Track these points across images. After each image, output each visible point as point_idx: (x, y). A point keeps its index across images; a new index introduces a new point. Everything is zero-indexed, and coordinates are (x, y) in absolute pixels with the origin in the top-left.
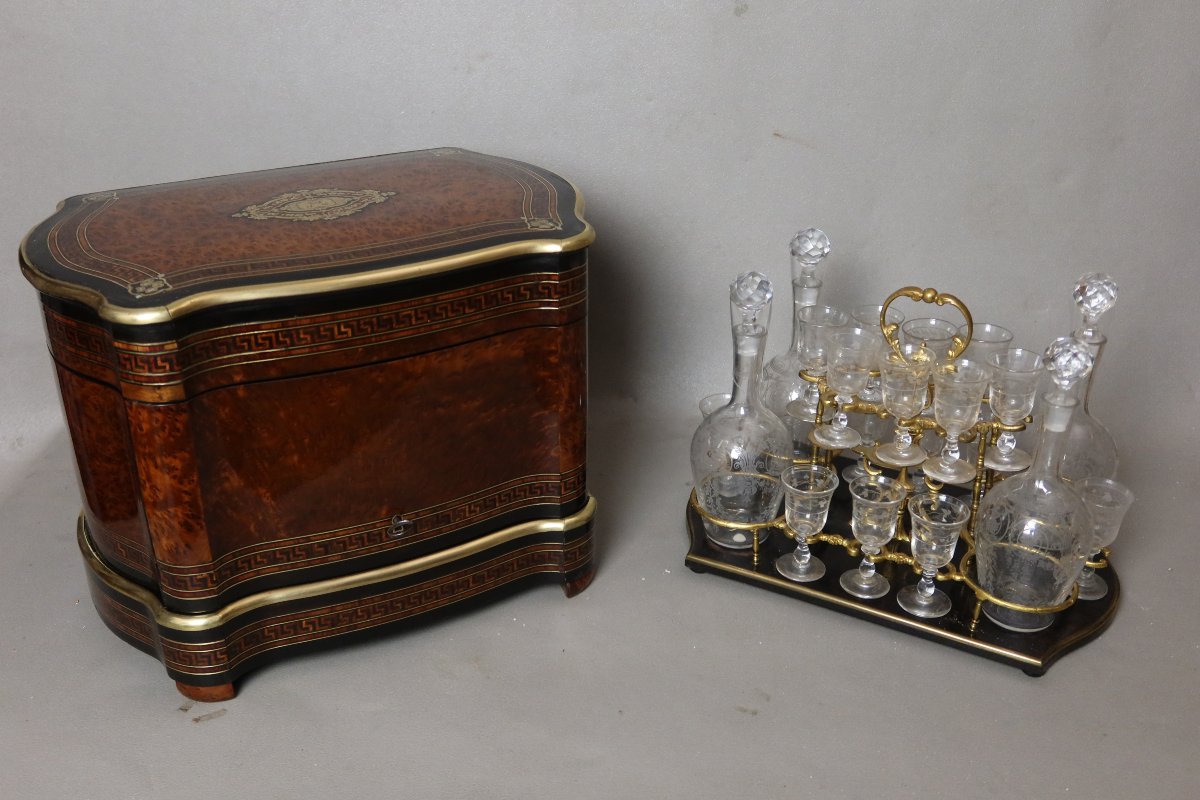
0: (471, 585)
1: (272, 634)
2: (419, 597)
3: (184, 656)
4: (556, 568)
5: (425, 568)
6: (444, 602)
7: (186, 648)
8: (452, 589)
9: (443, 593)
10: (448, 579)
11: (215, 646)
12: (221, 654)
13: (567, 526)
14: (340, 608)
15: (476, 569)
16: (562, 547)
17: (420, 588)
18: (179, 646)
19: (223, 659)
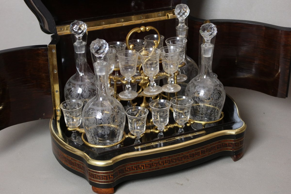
0: (200, 154)
1: (129, 169)
2: (182, 158)
3: (97, 176)
4: (231, 149)
5: (185, 146)
6: (190, 160)
7: (99, 173)
8: (193, 155)
9: (190, 157)
10: (193, 151)
11: (110, 173)
12: (111, 176)
13: (236, 133)
14: (153, 160)
15: (203, 148)
16: (234, 141)
17: (182, 154)
18: (96, 172)
19: (112, 178)
